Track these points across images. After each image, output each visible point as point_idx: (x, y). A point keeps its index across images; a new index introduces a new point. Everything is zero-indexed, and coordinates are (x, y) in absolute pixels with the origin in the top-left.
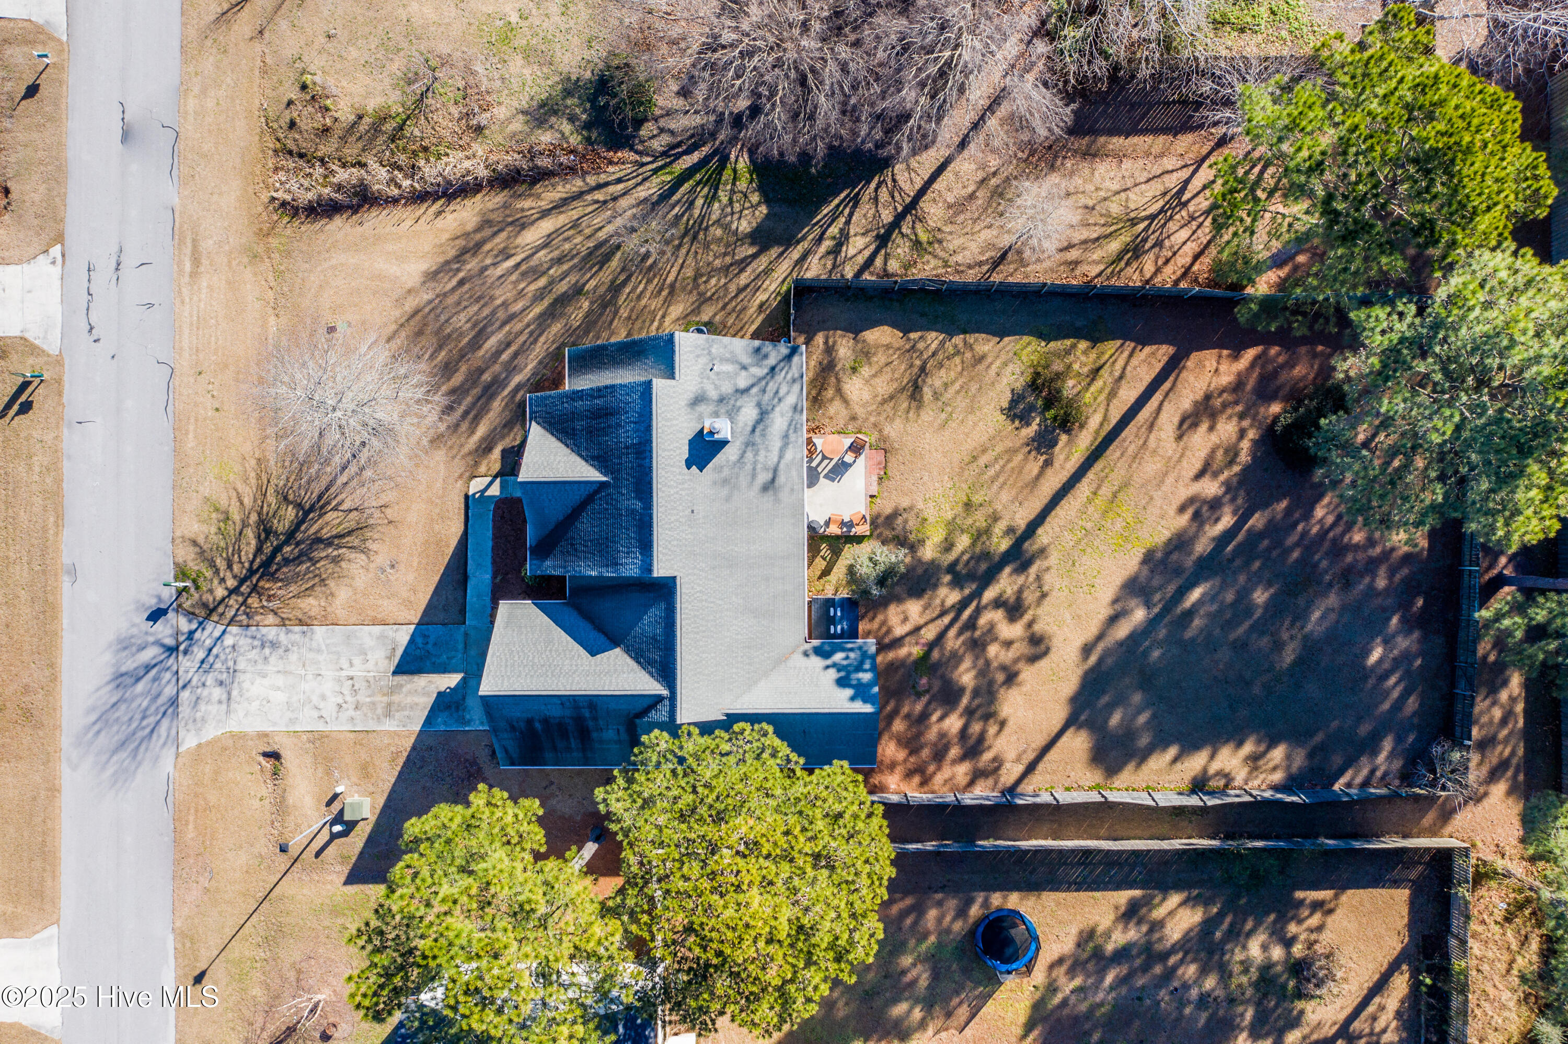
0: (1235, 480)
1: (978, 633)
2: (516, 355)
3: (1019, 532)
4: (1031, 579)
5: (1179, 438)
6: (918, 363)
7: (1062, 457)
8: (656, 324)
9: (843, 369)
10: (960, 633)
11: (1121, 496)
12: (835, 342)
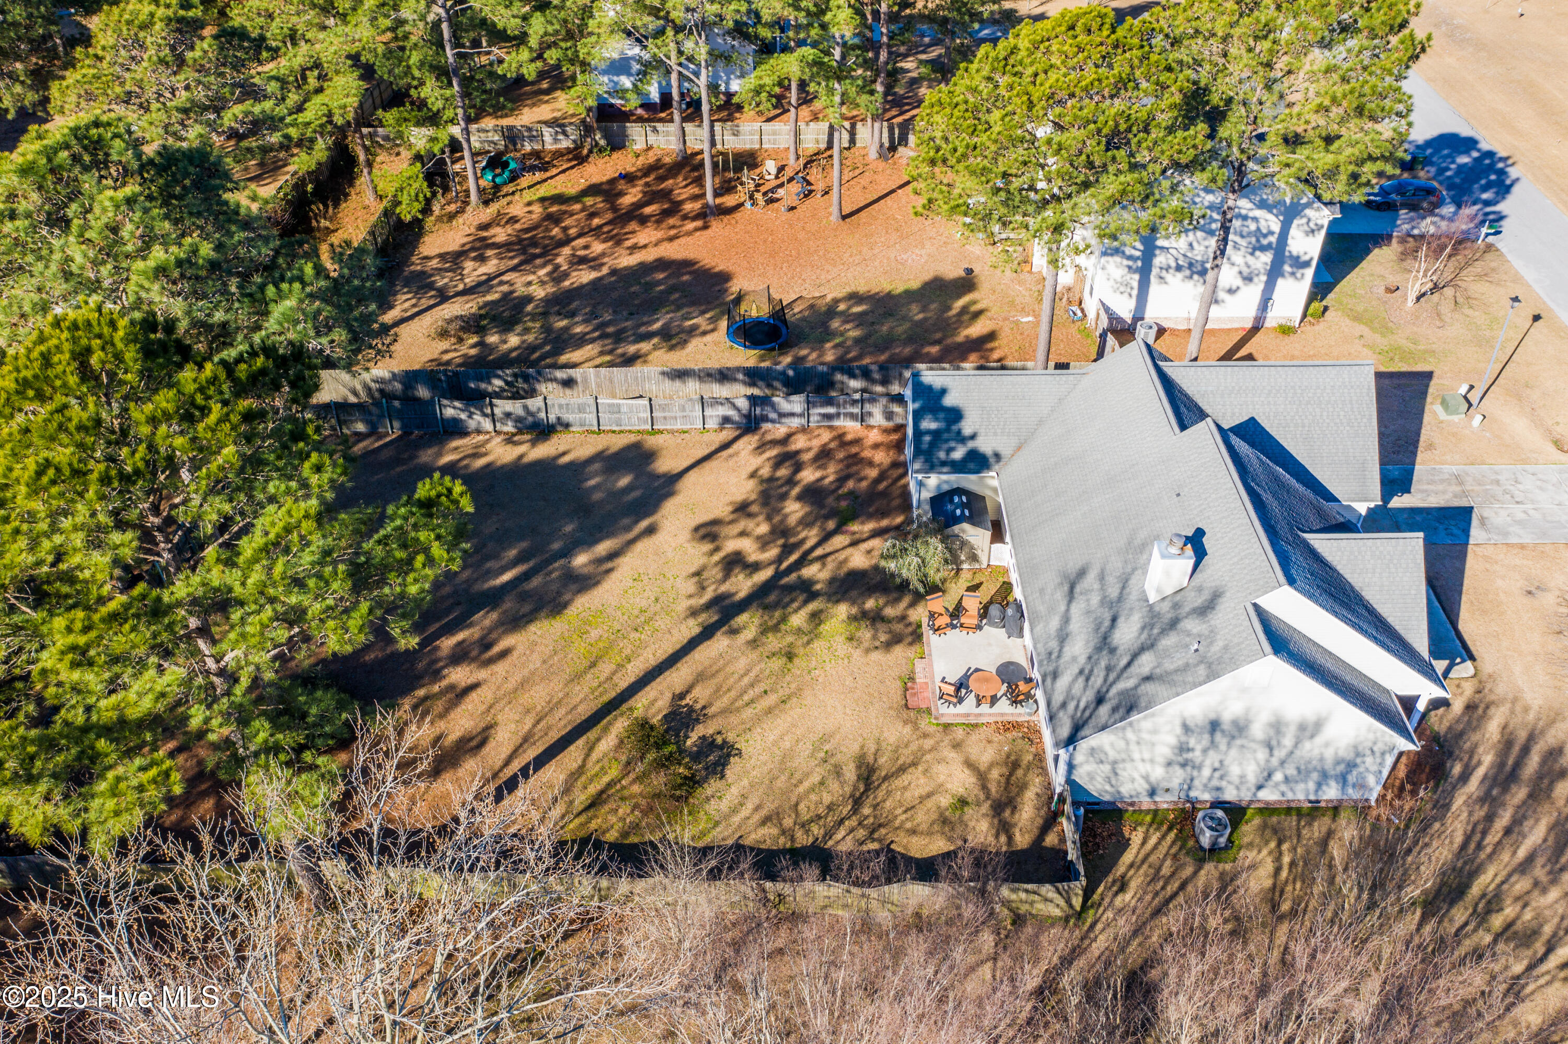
0: (426, 680)
1: (781, 542)
2: (1490, 818)
3: (724, 629)
4: (713, 587)
5: (489, 727)
6: (866, 811)
7: (660, 703)
8: (1286, 859)
9: (978, 804)
10: (803, 541)
11: (586, 663)
12: (997, 836)
